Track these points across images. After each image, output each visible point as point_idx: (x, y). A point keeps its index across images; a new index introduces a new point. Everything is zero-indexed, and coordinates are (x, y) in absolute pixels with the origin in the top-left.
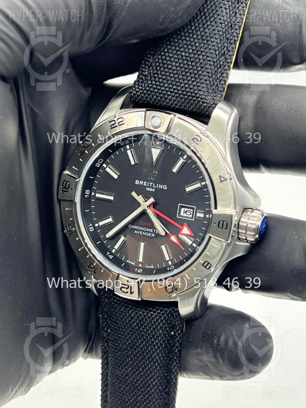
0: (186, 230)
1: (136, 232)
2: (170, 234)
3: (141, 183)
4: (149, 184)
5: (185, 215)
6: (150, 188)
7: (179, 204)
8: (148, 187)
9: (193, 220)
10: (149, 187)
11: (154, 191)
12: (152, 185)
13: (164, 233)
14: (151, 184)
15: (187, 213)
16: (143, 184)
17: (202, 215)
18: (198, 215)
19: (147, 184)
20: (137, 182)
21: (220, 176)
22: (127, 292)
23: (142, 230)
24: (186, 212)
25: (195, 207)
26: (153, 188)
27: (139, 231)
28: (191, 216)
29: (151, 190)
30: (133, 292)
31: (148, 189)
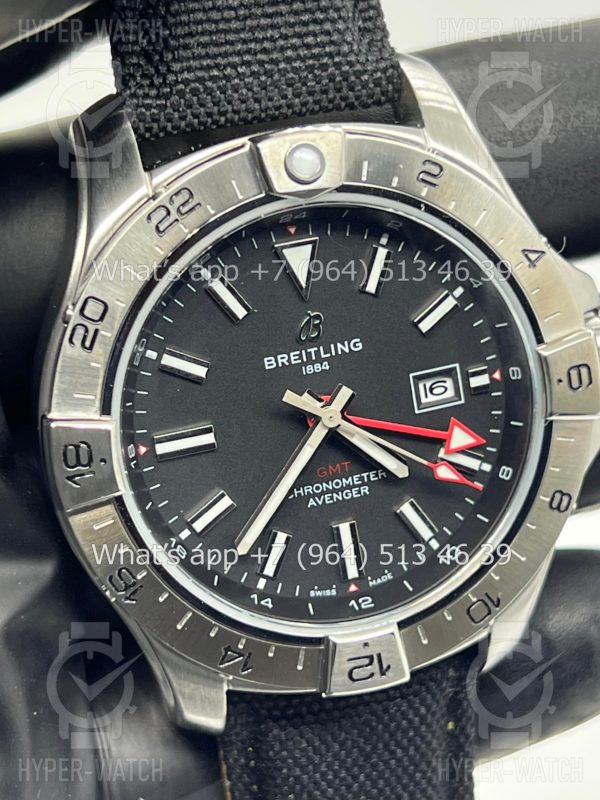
0: (460, 438)
1: (312, 502)
2: (431, 465)
3: (283, 359)
4: (309, 355)
5: (431, 398)
6: (313, 363)
7: (411, 375)
8: (305, 364)
9: (463, 401)
10: (310, 361)
11: (327, 368)
12: (317, 353)
13: (406, 468)
14: (312, 350)
15: (434, 391)
16: (289, 360)
17: (484, 380)
18: (475, 382)
19: (300, 356)
20: (269, 363)
21: (524, 251)
22: (372, 675)
23: (328, 491)
24: (431, 390)
25: (457, 365)
26: (320, 361)
27: (319, 496)
28: (450, 393)
29: (318, 367)
30: (389, 667)
31: (309, 369)
